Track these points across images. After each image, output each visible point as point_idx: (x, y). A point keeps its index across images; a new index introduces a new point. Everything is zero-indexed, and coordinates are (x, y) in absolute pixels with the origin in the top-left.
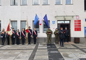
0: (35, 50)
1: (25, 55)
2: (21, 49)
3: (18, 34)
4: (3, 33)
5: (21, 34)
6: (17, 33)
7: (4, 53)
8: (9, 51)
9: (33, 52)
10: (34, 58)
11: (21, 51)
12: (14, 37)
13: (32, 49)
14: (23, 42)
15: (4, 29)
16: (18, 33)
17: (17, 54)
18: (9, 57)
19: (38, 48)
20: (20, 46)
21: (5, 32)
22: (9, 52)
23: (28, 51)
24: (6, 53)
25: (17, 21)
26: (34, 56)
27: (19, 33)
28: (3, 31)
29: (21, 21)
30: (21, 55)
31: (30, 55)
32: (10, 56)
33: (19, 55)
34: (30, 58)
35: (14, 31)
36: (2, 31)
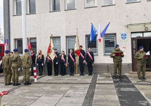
0: (93, 85)
1: (77, 92)
2: (69, 83)
3: (63, 58)
4: (40, 57)
6: (61, 56)
7: (45, 88)
8: (52, 85)
9: (89, 88)
10: (93, 97)
11: (70, 85)
12: (57, 63)
13: (88, 83)
14: (71, 72)
15: (41, 51)
16: (63, 56)
18: (53, 94)
19: (97, 82)
20: (67, 78)
22: (53, 87)
23: (80, 86)
24: (48, 88)
25: (59, 37)
26: (93, 94)
30: (71, 92)
31: (86, 93)
32: (55, 92)
33: (68, 92)
34: (86, 97)
35: (56, 53)
36: (38, 54)
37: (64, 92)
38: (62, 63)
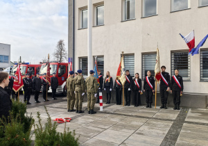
0: (178, 124)
1: (153, 130)
2: (144, 117)
5: (143, 82)
8: (120, 117)
9: (172, 127)
10: (176, 139)
11: (144, 120)
12: (129, 89)
13: (172, 120)
16: (136, 80)
17: (137, 126)
18: (122, 129)
19: (186, 120)
20: (142, 110)
21: (111, 79)
22: (121, 120)
26: (177, 135)
27: (140, 81)
28: (107, 76)
29: (143, 54)
30: (145, 129)
31: (166, 132)
32: (124, 127)
33: (141, 129)
34: (166, 138)
35: (129, 76)
37: (136, 128)
38: (136, 89)
